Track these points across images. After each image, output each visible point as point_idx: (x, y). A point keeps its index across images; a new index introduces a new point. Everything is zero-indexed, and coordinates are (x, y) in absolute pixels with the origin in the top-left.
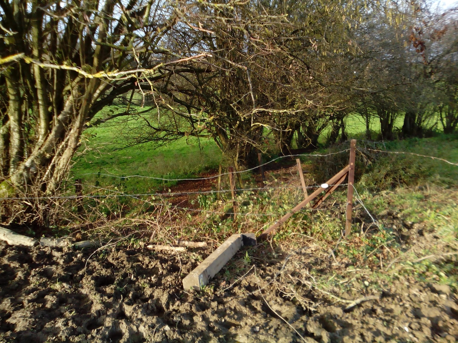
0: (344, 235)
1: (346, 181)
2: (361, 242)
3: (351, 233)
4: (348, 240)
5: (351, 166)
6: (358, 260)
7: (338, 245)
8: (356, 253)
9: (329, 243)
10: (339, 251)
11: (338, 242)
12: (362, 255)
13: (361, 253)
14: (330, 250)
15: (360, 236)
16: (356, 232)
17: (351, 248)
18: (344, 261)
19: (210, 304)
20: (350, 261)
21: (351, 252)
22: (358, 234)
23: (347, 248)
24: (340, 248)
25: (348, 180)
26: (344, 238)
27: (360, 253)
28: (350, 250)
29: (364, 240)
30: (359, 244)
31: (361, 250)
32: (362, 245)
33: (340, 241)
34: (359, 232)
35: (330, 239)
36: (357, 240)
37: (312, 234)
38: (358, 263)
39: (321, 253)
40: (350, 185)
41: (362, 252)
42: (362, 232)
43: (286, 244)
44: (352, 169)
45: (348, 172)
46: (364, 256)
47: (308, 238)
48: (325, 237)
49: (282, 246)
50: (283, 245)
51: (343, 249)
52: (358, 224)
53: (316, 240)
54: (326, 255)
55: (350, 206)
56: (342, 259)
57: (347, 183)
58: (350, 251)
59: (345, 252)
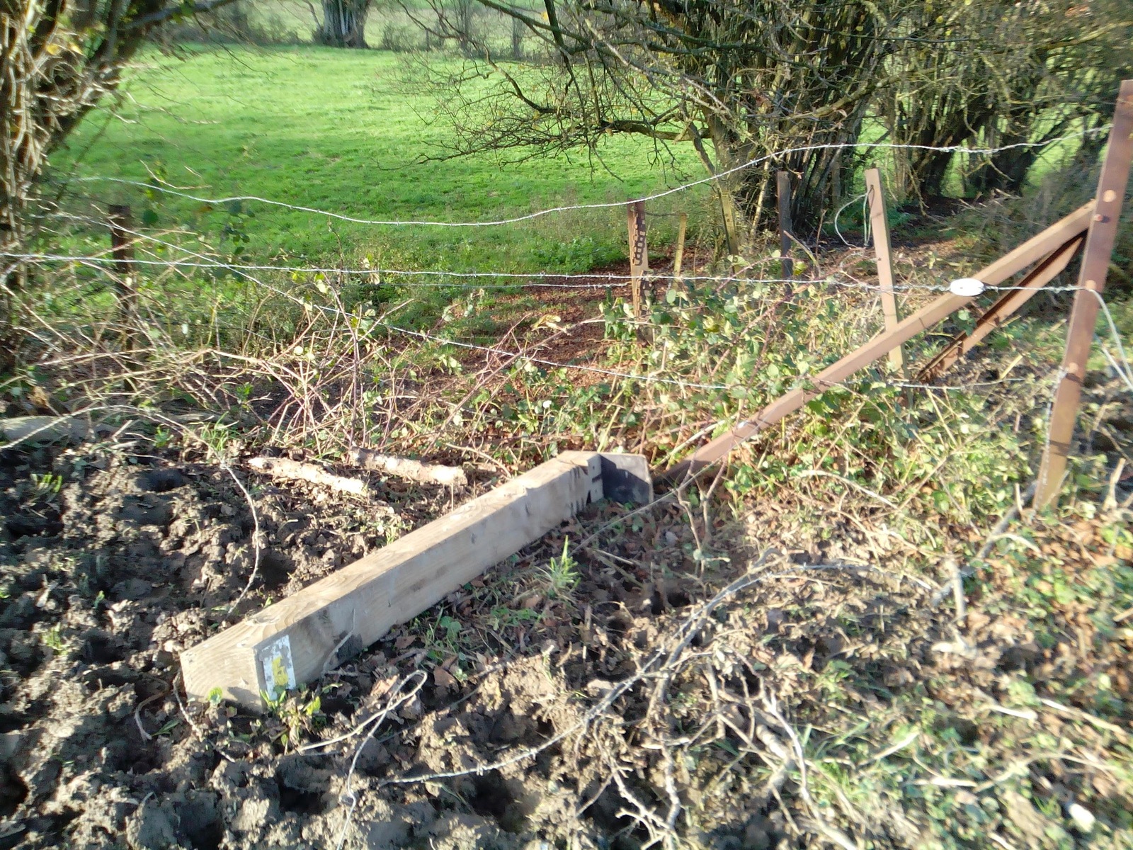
0: (1028, 504)
1: (1071, 274)
2: (1097, 547)
3: (1063, 500)
4: (1041, 528)
5: (1102, 204)
6: (1068, 634)
7: (994, 545)
8: (1065, 597)
9: (954, 531)
10: (989, 576)
11: (994, 534)
12: (1091, 612)
13: (1090, 602)
14: (950, 567)
15: (1097, 516)
16: (1083, 494)
17: (1046, 568)
18: (999, 628)
19: (240, 807)
20: (1030, 636)
21: (1045, 588)
22: (1089, 508)
23: (1031, 566)
24: (997, 563)
25: (1077, 272)
26: (1029, 515)
27: (1084, 597)
28: (1040, 576)
29: (1112, 536)
30: (1086, 555)
31: (1093, 586)
32: (1101, 562)
33: (1006, 528)
34: (1098, 497)
35: (963, 515)
36: (1081, 535)
37: (889, 487)
38: (1064, 647)
39: (910, 571)
40: (1085, 292)
41: (1096, 594)
42: (1110, 501)
43: (770, 514)
44: (1105, 220)
45: (1084, 234)
46: (1100, 615)
47: (868, 499)
48: (944, 506)
49: (751, 518)
50: (759, 514)
51: (1009, 570)
52: (1102, 458)
53: (900, 512)
54: (928, 582)
55: (1074, 386)
56: (993, 619)
57: (1074, 282)
58: (1038, 584)
59: (1016, 584)
